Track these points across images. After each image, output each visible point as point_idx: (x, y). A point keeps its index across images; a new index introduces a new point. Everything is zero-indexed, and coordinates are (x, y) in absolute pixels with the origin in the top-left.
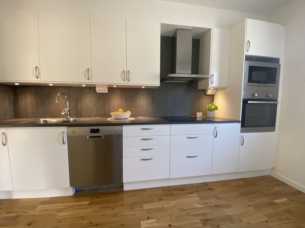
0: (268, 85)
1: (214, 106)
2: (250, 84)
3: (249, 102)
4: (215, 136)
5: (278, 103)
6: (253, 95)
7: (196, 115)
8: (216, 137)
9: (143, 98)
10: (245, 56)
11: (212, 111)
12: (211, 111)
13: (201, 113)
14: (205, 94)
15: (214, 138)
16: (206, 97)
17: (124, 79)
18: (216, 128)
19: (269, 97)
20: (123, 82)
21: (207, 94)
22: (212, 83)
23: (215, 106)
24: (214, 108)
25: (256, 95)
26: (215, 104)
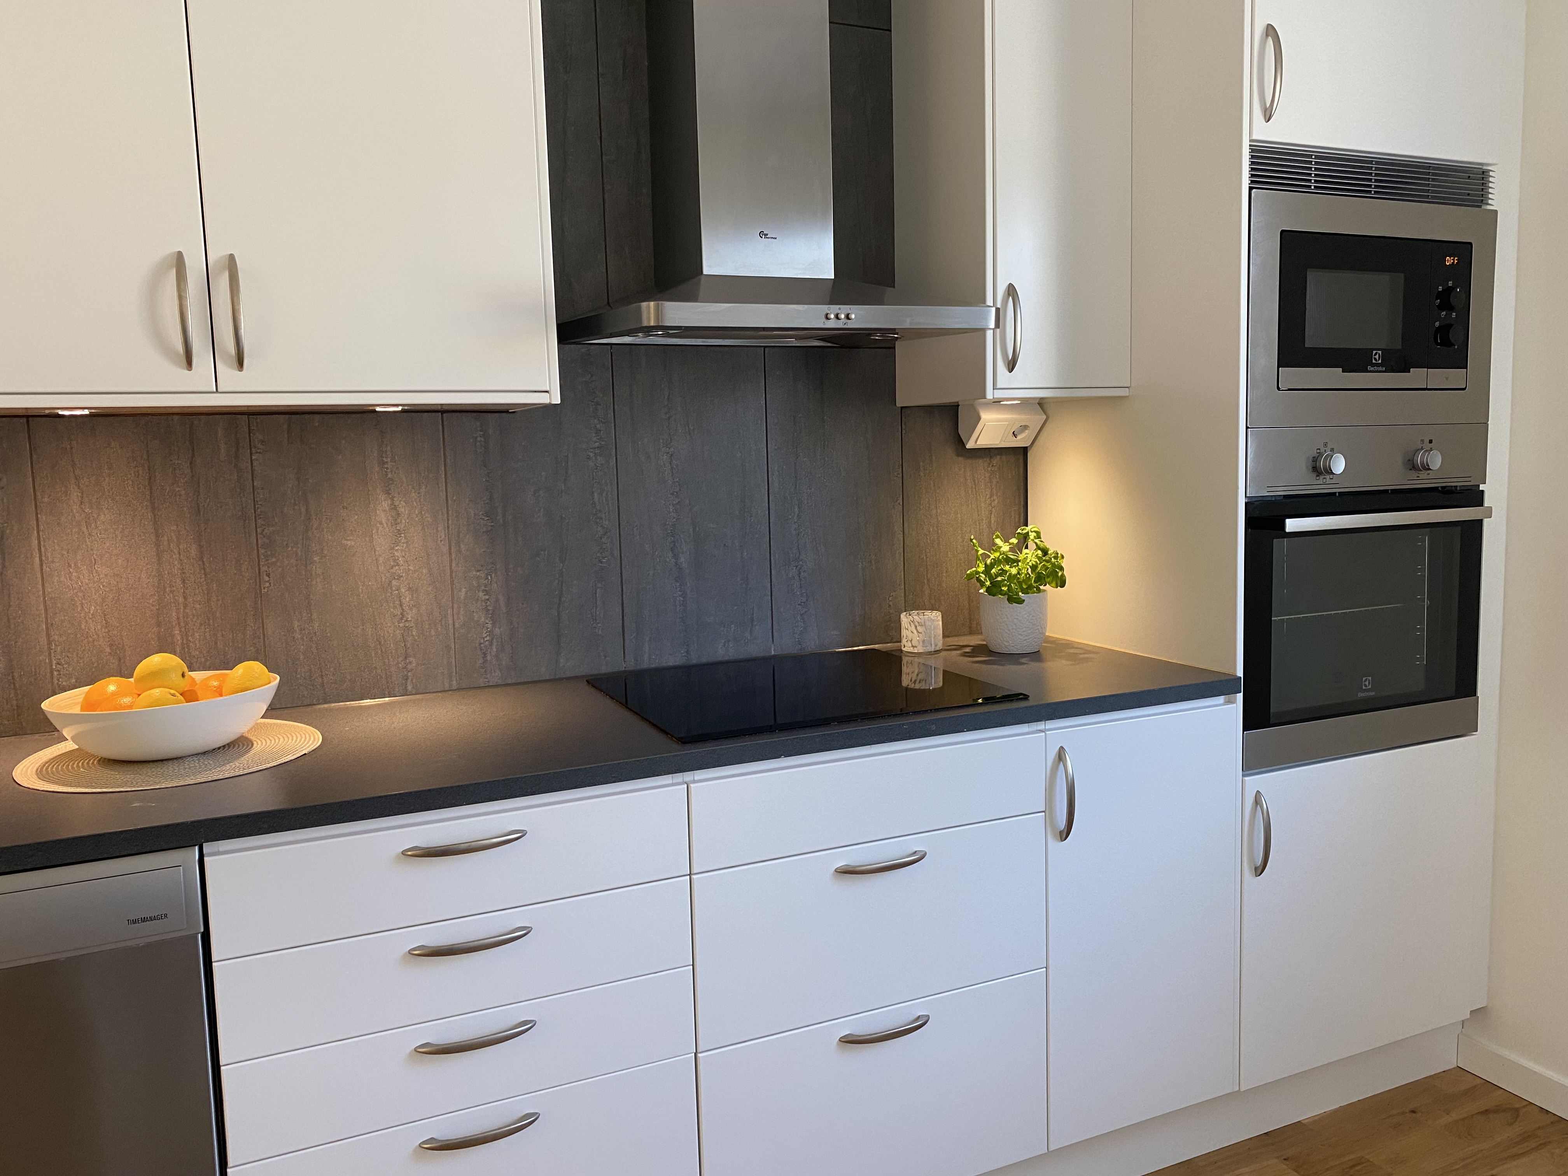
0: (1417, 376)
1: (1030, 555)
2: (1294, 375)
3: (1292, 525)
4: (1062, 823)
5: (1489, 513)
6: (1319, 468)
7: (893, 631)
8: (1065, 834)
9: (394, 507)
10: (1253, 150)
11: (1020, 601)
12: (1013, 599)
13: (935, 618)
14: (960, 443)
15: (1055, 846)
16: (961, 469)
17: (180, 349)
18: (1061, 756)
19: (1423, 475)
20: (180, 378)
21: (970, 445)
22: (1011, 365)
23: (1045, 552)
24: (1034, 568)
25: (1339, 465)
26: (1038, 536)
